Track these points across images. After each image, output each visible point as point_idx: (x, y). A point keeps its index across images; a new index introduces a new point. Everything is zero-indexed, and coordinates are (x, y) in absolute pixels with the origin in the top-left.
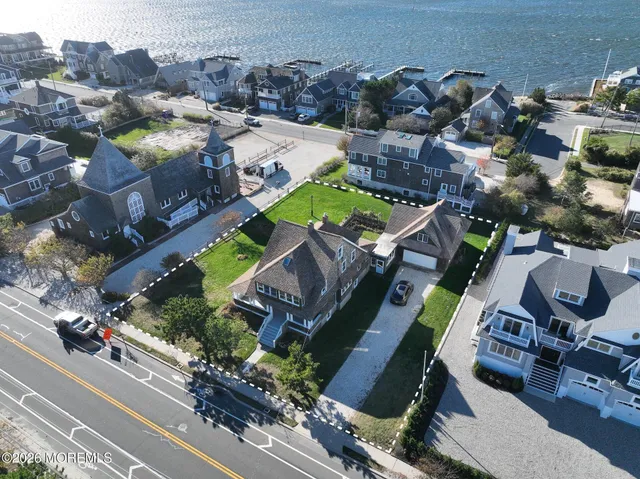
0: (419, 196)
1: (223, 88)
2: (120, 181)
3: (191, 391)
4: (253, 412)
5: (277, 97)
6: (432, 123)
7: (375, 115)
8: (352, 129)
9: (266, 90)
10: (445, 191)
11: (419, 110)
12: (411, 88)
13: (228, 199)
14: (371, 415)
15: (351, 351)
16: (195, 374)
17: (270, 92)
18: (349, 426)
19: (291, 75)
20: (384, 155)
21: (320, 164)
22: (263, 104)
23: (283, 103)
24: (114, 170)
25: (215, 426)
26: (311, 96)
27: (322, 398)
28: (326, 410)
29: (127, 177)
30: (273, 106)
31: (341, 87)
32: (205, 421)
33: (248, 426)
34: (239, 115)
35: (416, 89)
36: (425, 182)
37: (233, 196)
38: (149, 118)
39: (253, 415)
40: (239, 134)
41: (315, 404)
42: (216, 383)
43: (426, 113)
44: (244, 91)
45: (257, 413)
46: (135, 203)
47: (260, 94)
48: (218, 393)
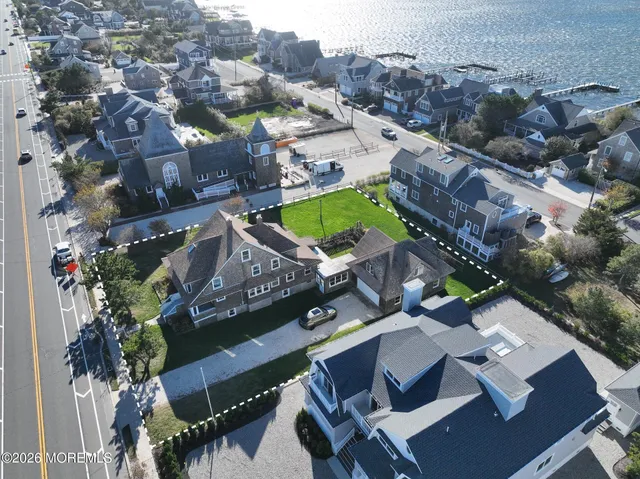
0: (446, 228)
1: (361, 84)
2: (159, 150)
3: (82, 331)
4: (101, 365)
5: (399, 99)
6: (543, 153)
7: (479, 133)
8: (452, 144)
9: (392, 92)
10: (469, 229)
11: (537, 136)
12: (540, 108)
13: (265, 187)
14: (174, 411)
15: (220, 350)
16: (97, 319)
17: (395, 94)
18: (149, 412)
19: (423, 79)
20: (419, 175)
21: (377, 173)
22: (387, 105)
23: (406, 107)
24: (155, 139)
25: (68, 363)
26: (428, 103)
27: (157, 379)
28: (148, 390)
29: (166, 148)
30: (395, 108)
31: (468, 97)
32: (67, 356)
33: (86, 374)
34: (360, 112)
35: (546, 110)
36: (452, 214)
37: (270, 186)
38: (278, 104)
39: (99, 367)
40: (339, 130)
41: (146, 380)
42: (102, 332)
43: (542, 139)
44: (375, 88)
45: (102, 368)
46: (170, 171)
47: (387, 94)
48: (97, 340)
